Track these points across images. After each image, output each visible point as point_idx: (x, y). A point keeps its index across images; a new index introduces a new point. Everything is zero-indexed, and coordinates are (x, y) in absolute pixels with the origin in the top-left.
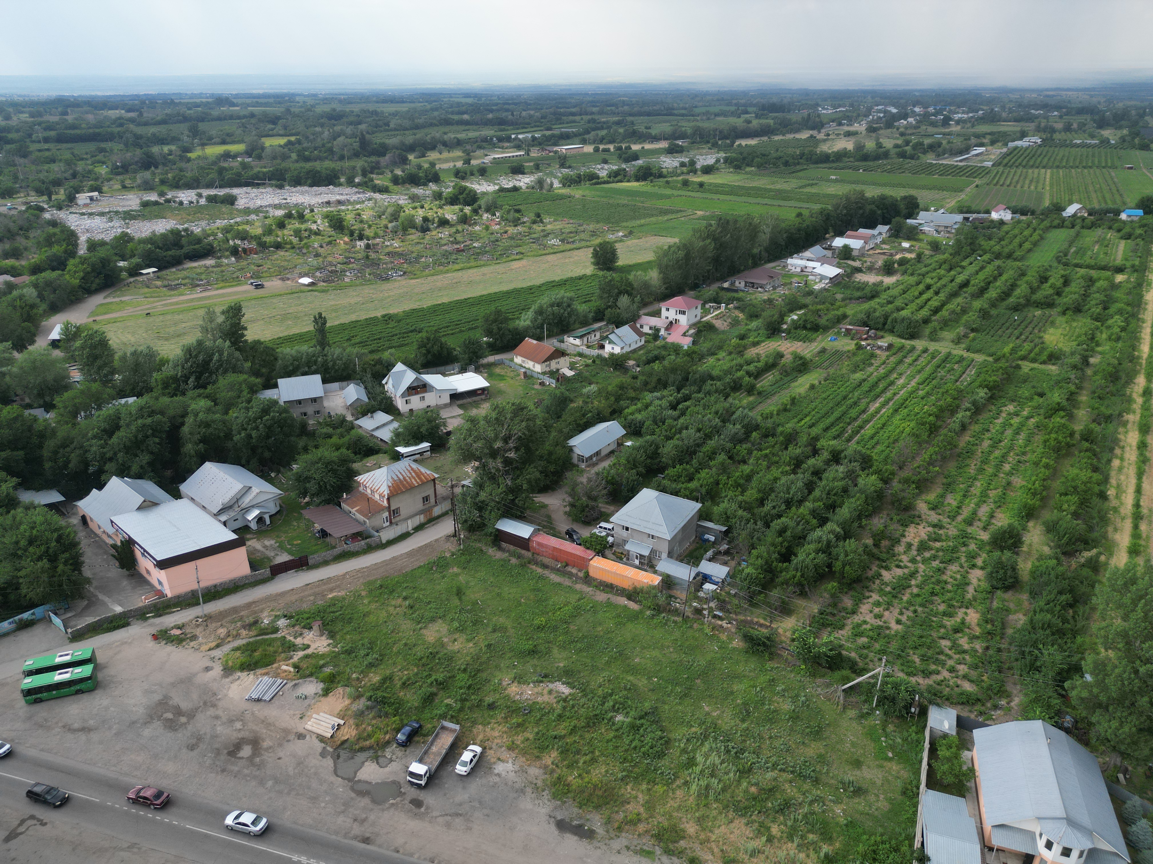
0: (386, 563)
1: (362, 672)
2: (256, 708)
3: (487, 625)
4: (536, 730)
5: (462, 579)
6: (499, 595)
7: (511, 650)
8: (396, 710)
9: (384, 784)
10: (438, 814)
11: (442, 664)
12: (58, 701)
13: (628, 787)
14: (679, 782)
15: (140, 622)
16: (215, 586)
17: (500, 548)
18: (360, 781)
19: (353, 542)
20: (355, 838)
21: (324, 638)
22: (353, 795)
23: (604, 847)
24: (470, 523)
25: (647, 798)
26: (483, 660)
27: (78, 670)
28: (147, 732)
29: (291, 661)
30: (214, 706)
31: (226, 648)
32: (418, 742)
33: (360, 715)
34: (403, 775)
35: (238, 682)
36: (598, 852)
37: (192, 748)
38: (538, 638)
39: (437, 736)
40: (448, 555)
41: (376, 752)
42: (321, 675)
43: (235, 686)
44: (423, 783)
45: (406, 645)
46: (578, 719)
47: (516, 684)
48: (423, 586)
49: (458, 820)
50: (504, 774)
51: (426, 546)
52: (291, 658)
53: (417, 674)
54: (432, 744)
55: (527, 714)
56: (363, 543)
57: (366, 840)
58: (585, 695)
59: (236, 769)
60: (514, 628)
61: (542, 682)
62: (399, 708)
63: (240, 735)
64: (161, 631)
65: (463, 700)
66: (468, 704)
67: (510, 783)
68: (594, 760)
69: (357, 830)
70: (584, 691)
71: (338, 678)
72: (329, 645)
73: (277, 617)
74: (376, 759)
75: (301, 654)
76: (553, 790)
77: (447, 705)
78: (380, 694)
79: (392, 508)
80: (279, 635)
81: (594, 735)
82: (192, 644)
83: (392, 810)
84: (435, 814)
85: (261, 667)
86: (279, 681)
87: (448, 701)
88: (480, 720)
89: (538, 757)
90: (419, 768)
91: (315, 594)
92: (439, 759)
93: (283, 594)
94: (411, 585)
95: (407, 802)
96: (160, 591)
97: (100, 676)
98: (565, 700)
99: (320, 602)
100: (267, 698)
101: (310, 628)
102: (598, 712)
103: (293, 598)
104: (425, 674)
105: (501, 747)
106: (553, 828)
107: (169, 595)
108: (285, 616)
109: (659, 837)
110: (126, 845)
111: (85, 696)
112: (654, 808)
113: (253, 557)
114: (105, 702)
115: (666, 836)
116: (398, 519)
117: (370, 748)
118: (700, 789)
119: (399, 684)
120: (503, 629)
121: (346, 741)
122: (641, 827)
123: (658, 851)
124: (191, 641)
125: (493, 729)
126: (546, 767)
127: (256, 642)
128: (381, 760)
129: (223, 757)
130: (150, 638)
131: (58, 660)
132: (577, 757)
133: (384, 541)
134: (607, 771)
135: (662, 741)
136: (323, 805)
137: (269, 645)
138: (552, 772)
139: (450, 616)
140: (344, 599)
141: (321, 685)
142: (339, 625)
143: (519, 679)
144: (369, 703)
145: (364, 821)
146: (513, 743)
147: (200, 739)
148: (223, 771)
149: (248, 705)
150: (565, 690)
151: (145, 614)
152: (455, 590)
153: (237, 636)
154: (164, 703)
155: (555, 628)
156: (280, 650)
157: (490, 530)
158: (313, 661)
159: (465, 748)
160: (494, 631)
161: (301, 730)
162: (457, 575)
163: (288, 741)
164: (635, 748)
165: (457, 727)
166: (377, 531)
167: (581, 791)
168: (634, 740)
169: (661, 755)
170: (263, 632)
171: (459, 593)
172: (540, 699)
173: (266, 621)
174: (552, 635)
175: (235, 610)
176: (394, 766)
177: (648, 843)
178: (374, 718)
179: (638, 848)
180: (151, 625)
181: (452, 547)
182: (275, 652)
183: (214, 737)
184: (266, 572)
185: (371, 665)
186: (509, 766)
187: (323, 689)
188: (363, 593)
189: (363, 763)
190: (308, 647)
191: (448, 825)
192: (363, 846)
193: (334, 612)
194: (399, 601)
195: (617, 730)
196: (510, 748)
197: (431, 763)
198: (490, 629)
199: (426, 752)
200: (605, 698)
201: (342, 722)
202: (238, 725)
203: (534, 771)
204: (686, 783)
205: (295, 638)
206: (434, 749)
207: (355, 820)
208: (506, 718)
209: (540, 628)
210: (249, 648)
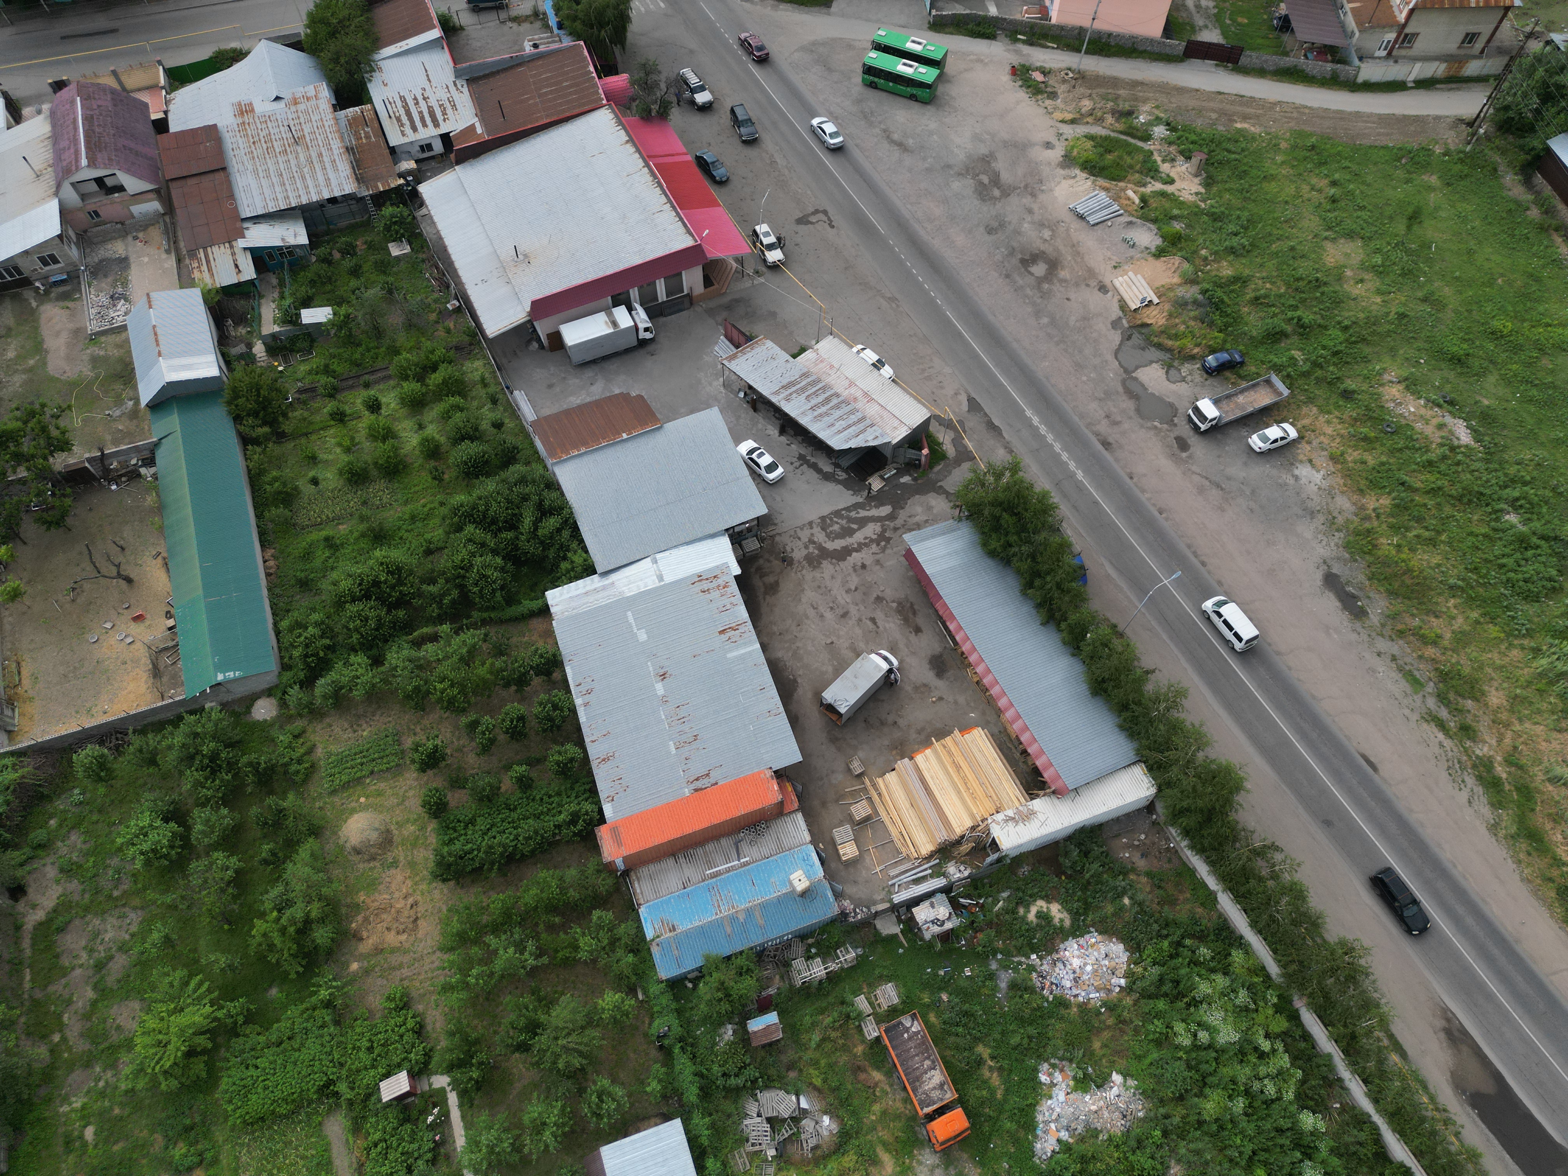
0: (1341, 116)
1: (1216, 253)
2: (1076, 224)
3: (1421, 287)
4: (1384, 459)
5: (1433, 198)
6: (1470, 252)
7: (1429, 340)
8: (1227, 325)
9: (1159, 399)
10: (1198, 471)
11: (1322, 302)
12: (891, 98)
13: (1451, 602)
14: (1526, 642)
15: (1007, 40)
16: (1110, 35)
17: (1528, 182)
18: (1136, 379)
19: (1316, 59)
20: (1097, 434)
21: (1197, 180)
22: (1120, 389)
23: (1365, 637)
24: (1511, 114)
25: (1467, 628)
26: (1379, 330)
27: (923, 69)
28: (956, 185)
29: (1143, 189)
30: (1033, 195)
31: (1081, 130)
32: (1227, 379)
33: (1181, 304)
34: (1187, 405)
35: (1071, 182)
36: (1354, 636)
37: (990, 231)
38: (1481, 347)
39: (1254, 386)
40: (1438, 150)
41: (1173, 359)
42: (1166, 229)
43: (1065, 184)
44: (1203, 427)
45: (1292, 249)
46: (1452, 483)
47: (1401, 387)
48: (1369, 179)
49: (1215, 492)
50: (1304, 481)
51: (1417, 119)
52: (1144, 185)
53: (1281, 296)
54: (1242, 391)
55: (1386, 433)
56: (1329, 67)
57: (1106, 444)
58: (1487, 461)
59: (1021, 282)
60: (1456, 312)
61: (1439, 406)
62: (1230, 325)
63: (1043, 247)
64: (1023, 66)
65: (1316, 364)
66: (1319, 373)
67: (1304, 496)
68: (1432, 542)
69: (1103, 427)
70: (1489, 455)
71: (1183, 244)
72: (1197, 194)
73: (1158, 120)
74: (1168, 367)
75: (1158, 186)
76: (1351, 538)
77: (1292, 358)
78: (1219, 293)
79: (1407, 30)
80: (1147, 146)
81: (1458, 515)
82: (1048, 102)
83: (1152, 432)
84: (1194, 468)
85: (1106, 177)
86: (1116, 207)
87: (1296, 354)
88: (1320, 402)
89: (1361, 491)
90: (1209, 409)
91: (1222, 113)
92: (1239, 414)
93: (1181, 90)
94: (1354, 167)
95: (1172, 435)
96: (1046, 7)
97: (940, 89)
98: (1453, 449)
99: (1221, 128)
100: (1092, 220)
101: (1188, 158)
102: (1488, 492)
103: (1192, 103)
104: (1292, 302)
105: (1323, 449)
106: (1319, 576)
107: (1054, 21)
108: (1168, 124)
109: (1444, 677)
110: (889, 295)
111: (916, 105)
112: (1466, 645)
113: (1175, 14)
114: (933, 125)
115: (1454, 682)
116: (1403, 52)
117: (1169, 350)
118: (1551, 670)
119: (1250, 295)
120: (1438, 304)
121: (1148, 325)
122: (1430, 651)
123: (1430, 688)
124: (1049, 98)
125: (1328, 422)
126: (1363, 508)
127: (1117, 141)
128: (1173, 372)
129: (1015, 261)
130: (1008, 69)
131: (910, 46)
132: (1412, 523)
133: (1360, 80)
134: (1439, 566)
135: (1549, 585)
136: (1084, 378)
137: (1129, 153)
138: (1367, 518)
139: (1378, 244)
140: (1254, 139)
141: (1159, 241)
142: (1225, 174)
143: (1411, 385)
144: (1200, 297)
145: (1116, 423)
146: (1342, 455)
147: (1002, 225)
148: (1007, 276)
149: (1069, 218)
150: (1464, 436)
151: (1017, 32)
152: (1410, 210)
153: (1100, 120)
154: (986, 160)
155: (1517, 349)
156: (1138, 167)
157: (1536, 143)
158: (1167, 205)
159: (1278, 422)
160: (1425, 300)
161: (1107, 282)
162: (1430, 188)
163: (1088, 285)
164: (1503, 566)
165: (1286, 392)
166: (1361, 59)
167: (1386, 563)
168: (1509, 556)
169: (1531, 597)
170: (1131, 132)
171: (1414, 218)
172: (1419, 426)
173: (1142, 119)
174: (1504, 356)
175: (1115, 82)
176: (1183, 389)
177: (1424, 672)
178: (1195, 318)
179: (1407, 668)
180: (1018, 52)
181: (1453, 139)
182: (1131, 167)
183: (1017, 232)
184: (1178, 45)
185: (1232, 251)
186: (1317, 477)
187: (1157, 247)
188: (1283, 145)
189: (1152, 362)
190: (1171, 182)
191: (1201, 490)
192: (1100, 447)
193: (1229, 151)
194: (1323, 183)
195: (1495, 530)
196: (1333, 458)
197: (1226, 412)
198: (1420, 294)
199: (1228, 397)
200: (1513, 481)
201: (1156, 300)
202: (1047, 234)
203: (1344, 504)
204: (1537, 651)
205: (1164, 161)
206: (1241, 399)
207: (1107, 417)
208: (1356, 420)
209: (1495, 335)
210: (1105, 145)
